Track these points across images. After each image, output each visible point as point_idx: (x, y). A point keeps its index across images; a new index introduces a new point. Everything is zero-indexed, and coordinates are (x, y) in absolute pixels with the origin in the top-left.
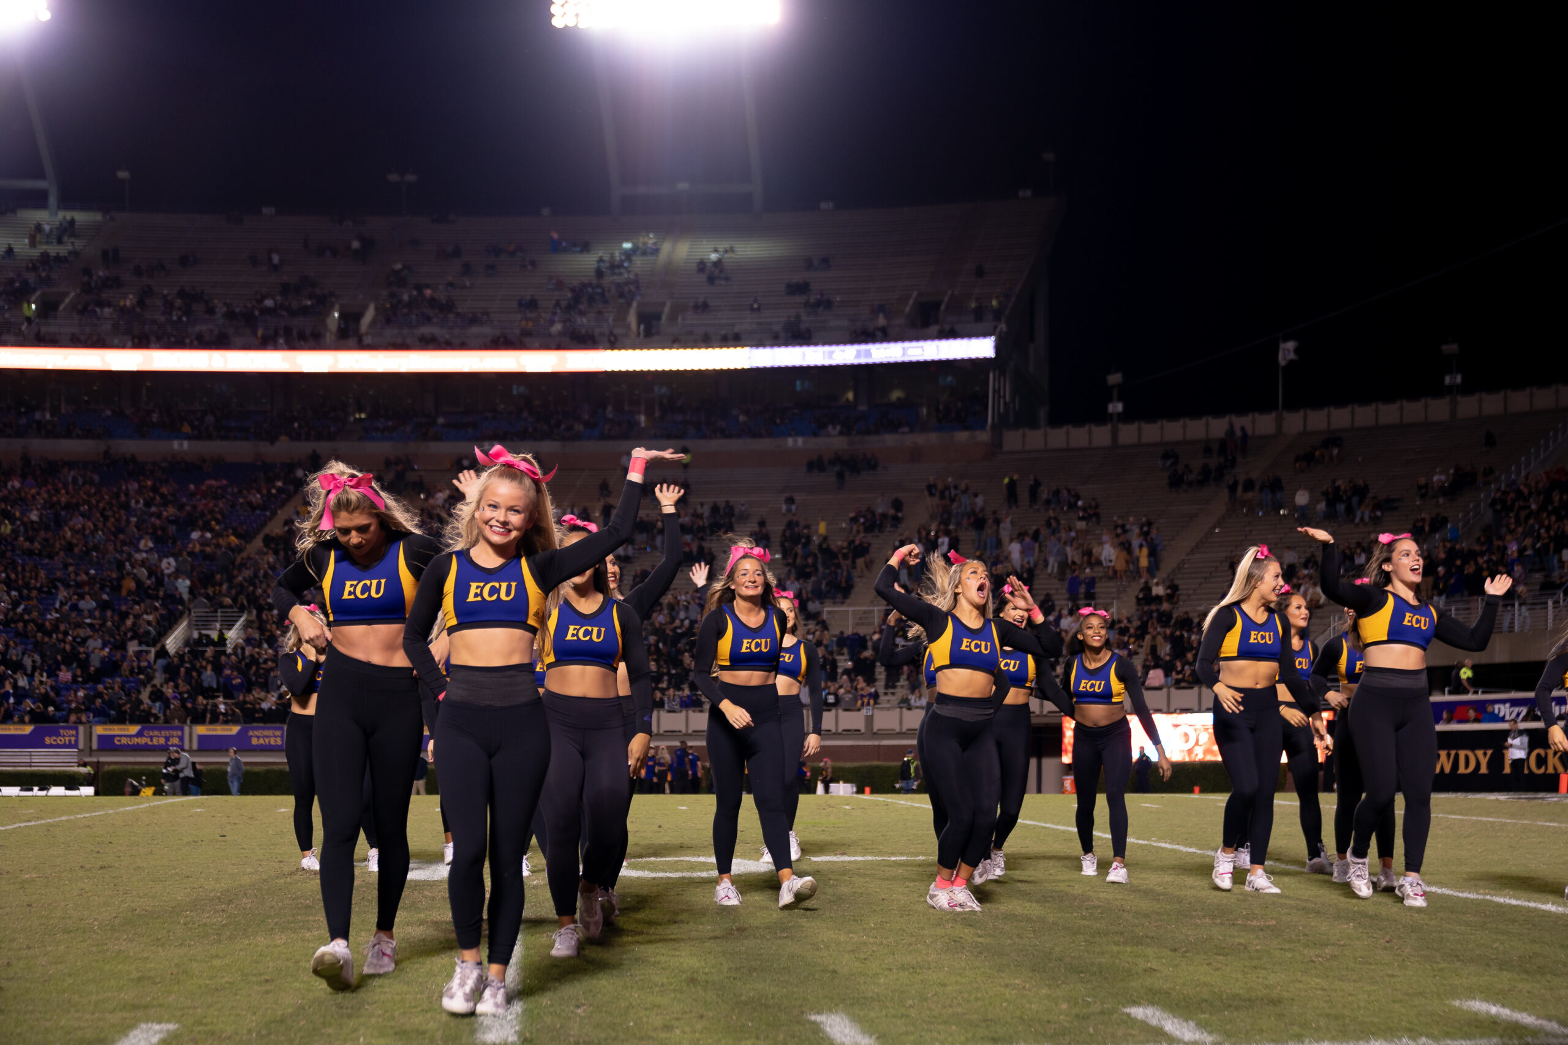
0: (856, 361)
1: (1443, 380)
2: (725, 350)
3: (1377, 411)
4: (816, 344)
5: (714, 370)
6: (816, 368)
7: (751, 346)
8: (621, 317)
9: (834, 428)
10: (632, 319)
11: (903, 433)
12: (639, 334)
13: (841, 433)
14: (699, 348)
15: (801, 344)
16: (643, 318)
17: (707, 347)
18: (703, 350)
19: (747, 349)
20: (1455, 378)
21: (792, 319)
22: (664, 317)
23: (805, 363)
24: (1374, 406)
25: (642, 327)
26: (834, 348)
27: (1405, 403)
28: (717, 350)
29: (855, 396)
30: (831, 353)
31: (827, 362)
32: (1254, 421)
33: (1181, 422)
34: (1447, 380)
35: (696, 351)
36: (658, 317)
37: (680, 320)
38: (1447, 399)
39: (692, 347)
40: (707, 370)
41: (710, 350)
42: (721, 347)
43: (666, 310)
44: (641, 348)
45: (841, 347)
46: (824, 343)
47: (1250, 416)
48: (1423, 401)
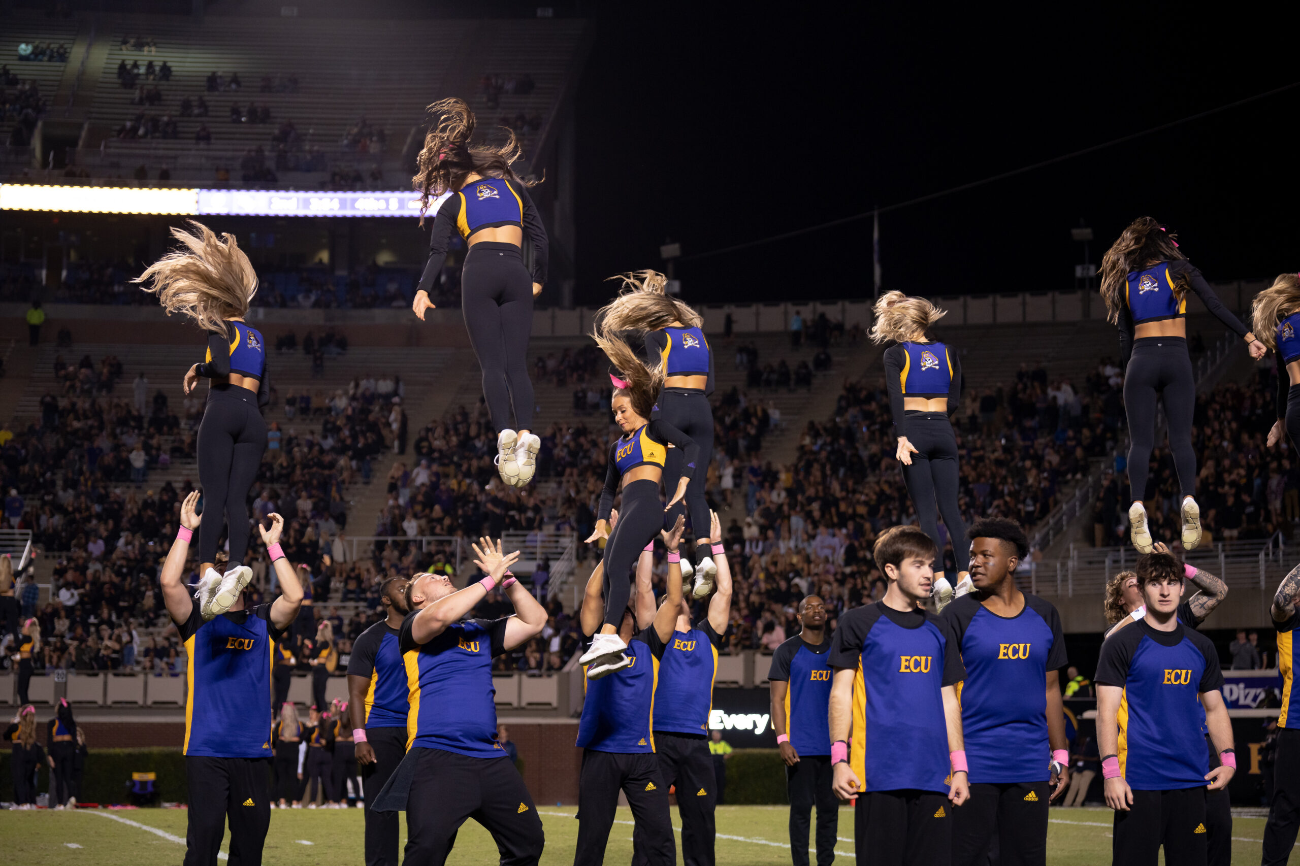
0: (340, 213)
1: (1074, 271)
2: (165, 190)
3: (994, 305)
4: (286, 188)
5: (150, 215)
6: (286, 219)
7: (202, 187)
8: (21, 141)
9: (307, 297)
10: (37, 144)
11: (400, 308)
12: (45, 164)
13: (316, 305)
14: (131, 187)
15: (267, 188)
16: (48, 143)
17: (141, 186)
18: (136, 190)
19: (195, 191)
20: (1088, 269)
21: (253, 154)
22: (81, 143)
23: (272, 212)
24: (990, 299)
25: (52, 154)
26: (311, 194)
27: (1028, 298)
28: (155, 190)
29: (332, 257)
30: (307, 203)
31: (301, 213)
32: (843, 311)
33: (753, 308)
34: (1079, 271)
35: (126, 190)
36: (74, 143)
37: (102, 148)
38: (1079, 295)
39: (121, 186)
40: (140, 215)
41: (145, 190)
42: (160, 186)
43: (84, 134)
44: (52, 184)
45: (321, 194)
46: (298, 188)
47: (839, 305)
48: (1050, 295)
